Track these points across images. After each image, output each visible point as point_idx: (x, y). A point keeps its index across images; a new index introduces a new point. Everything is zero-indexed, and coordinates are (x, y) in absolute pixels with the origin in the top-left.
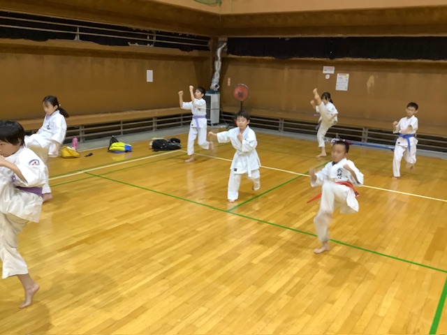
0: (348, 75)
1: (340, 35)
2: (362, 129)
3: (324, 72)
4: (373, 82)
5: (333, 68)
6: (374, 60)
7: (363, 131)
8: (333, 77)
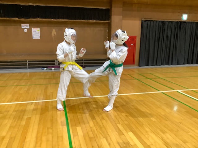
0: (39, 29)
1: (30, 4)
2: (54, 61)
3: (22, 27)
4: (55, 33)
5: (29, 25)
6: (55, 20)
7: (55, 62)
8: (30, 31)
